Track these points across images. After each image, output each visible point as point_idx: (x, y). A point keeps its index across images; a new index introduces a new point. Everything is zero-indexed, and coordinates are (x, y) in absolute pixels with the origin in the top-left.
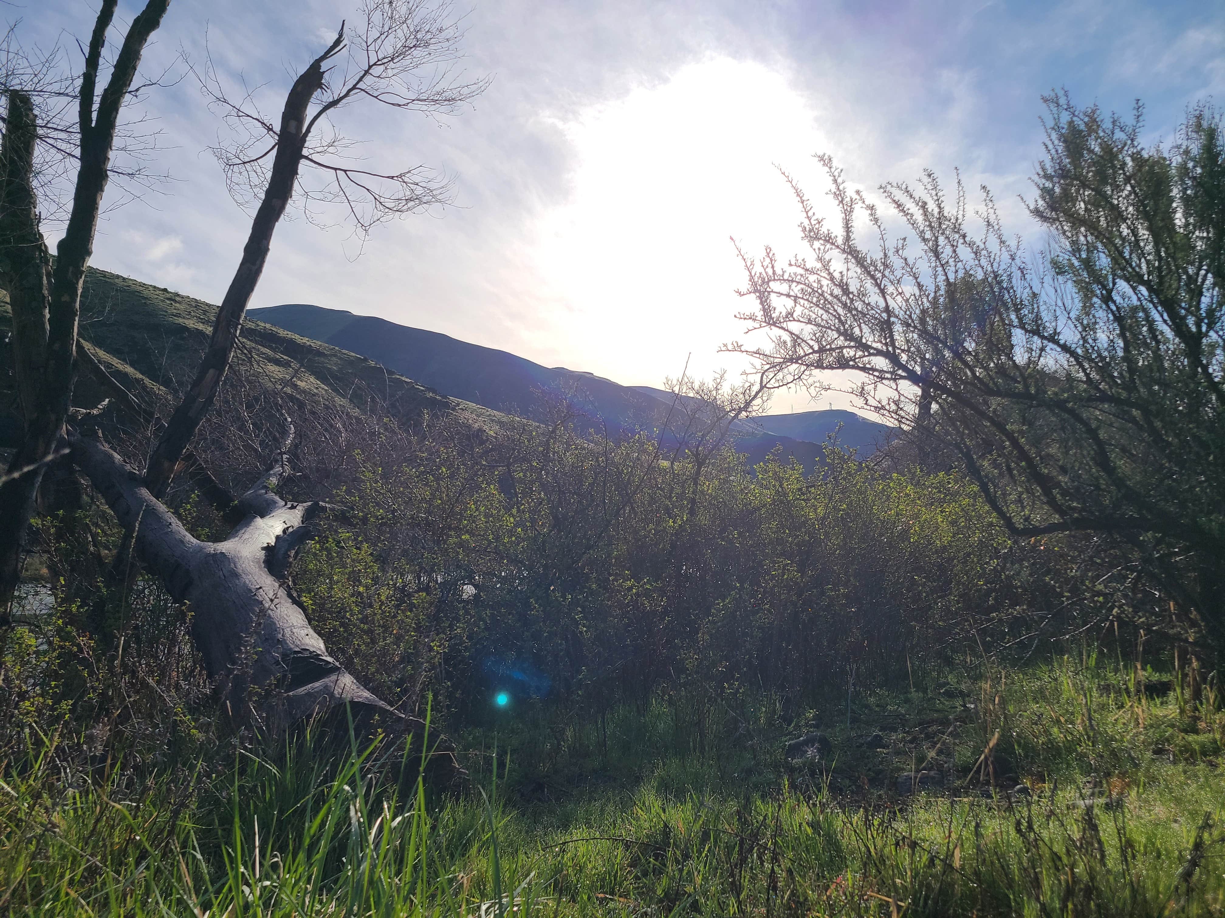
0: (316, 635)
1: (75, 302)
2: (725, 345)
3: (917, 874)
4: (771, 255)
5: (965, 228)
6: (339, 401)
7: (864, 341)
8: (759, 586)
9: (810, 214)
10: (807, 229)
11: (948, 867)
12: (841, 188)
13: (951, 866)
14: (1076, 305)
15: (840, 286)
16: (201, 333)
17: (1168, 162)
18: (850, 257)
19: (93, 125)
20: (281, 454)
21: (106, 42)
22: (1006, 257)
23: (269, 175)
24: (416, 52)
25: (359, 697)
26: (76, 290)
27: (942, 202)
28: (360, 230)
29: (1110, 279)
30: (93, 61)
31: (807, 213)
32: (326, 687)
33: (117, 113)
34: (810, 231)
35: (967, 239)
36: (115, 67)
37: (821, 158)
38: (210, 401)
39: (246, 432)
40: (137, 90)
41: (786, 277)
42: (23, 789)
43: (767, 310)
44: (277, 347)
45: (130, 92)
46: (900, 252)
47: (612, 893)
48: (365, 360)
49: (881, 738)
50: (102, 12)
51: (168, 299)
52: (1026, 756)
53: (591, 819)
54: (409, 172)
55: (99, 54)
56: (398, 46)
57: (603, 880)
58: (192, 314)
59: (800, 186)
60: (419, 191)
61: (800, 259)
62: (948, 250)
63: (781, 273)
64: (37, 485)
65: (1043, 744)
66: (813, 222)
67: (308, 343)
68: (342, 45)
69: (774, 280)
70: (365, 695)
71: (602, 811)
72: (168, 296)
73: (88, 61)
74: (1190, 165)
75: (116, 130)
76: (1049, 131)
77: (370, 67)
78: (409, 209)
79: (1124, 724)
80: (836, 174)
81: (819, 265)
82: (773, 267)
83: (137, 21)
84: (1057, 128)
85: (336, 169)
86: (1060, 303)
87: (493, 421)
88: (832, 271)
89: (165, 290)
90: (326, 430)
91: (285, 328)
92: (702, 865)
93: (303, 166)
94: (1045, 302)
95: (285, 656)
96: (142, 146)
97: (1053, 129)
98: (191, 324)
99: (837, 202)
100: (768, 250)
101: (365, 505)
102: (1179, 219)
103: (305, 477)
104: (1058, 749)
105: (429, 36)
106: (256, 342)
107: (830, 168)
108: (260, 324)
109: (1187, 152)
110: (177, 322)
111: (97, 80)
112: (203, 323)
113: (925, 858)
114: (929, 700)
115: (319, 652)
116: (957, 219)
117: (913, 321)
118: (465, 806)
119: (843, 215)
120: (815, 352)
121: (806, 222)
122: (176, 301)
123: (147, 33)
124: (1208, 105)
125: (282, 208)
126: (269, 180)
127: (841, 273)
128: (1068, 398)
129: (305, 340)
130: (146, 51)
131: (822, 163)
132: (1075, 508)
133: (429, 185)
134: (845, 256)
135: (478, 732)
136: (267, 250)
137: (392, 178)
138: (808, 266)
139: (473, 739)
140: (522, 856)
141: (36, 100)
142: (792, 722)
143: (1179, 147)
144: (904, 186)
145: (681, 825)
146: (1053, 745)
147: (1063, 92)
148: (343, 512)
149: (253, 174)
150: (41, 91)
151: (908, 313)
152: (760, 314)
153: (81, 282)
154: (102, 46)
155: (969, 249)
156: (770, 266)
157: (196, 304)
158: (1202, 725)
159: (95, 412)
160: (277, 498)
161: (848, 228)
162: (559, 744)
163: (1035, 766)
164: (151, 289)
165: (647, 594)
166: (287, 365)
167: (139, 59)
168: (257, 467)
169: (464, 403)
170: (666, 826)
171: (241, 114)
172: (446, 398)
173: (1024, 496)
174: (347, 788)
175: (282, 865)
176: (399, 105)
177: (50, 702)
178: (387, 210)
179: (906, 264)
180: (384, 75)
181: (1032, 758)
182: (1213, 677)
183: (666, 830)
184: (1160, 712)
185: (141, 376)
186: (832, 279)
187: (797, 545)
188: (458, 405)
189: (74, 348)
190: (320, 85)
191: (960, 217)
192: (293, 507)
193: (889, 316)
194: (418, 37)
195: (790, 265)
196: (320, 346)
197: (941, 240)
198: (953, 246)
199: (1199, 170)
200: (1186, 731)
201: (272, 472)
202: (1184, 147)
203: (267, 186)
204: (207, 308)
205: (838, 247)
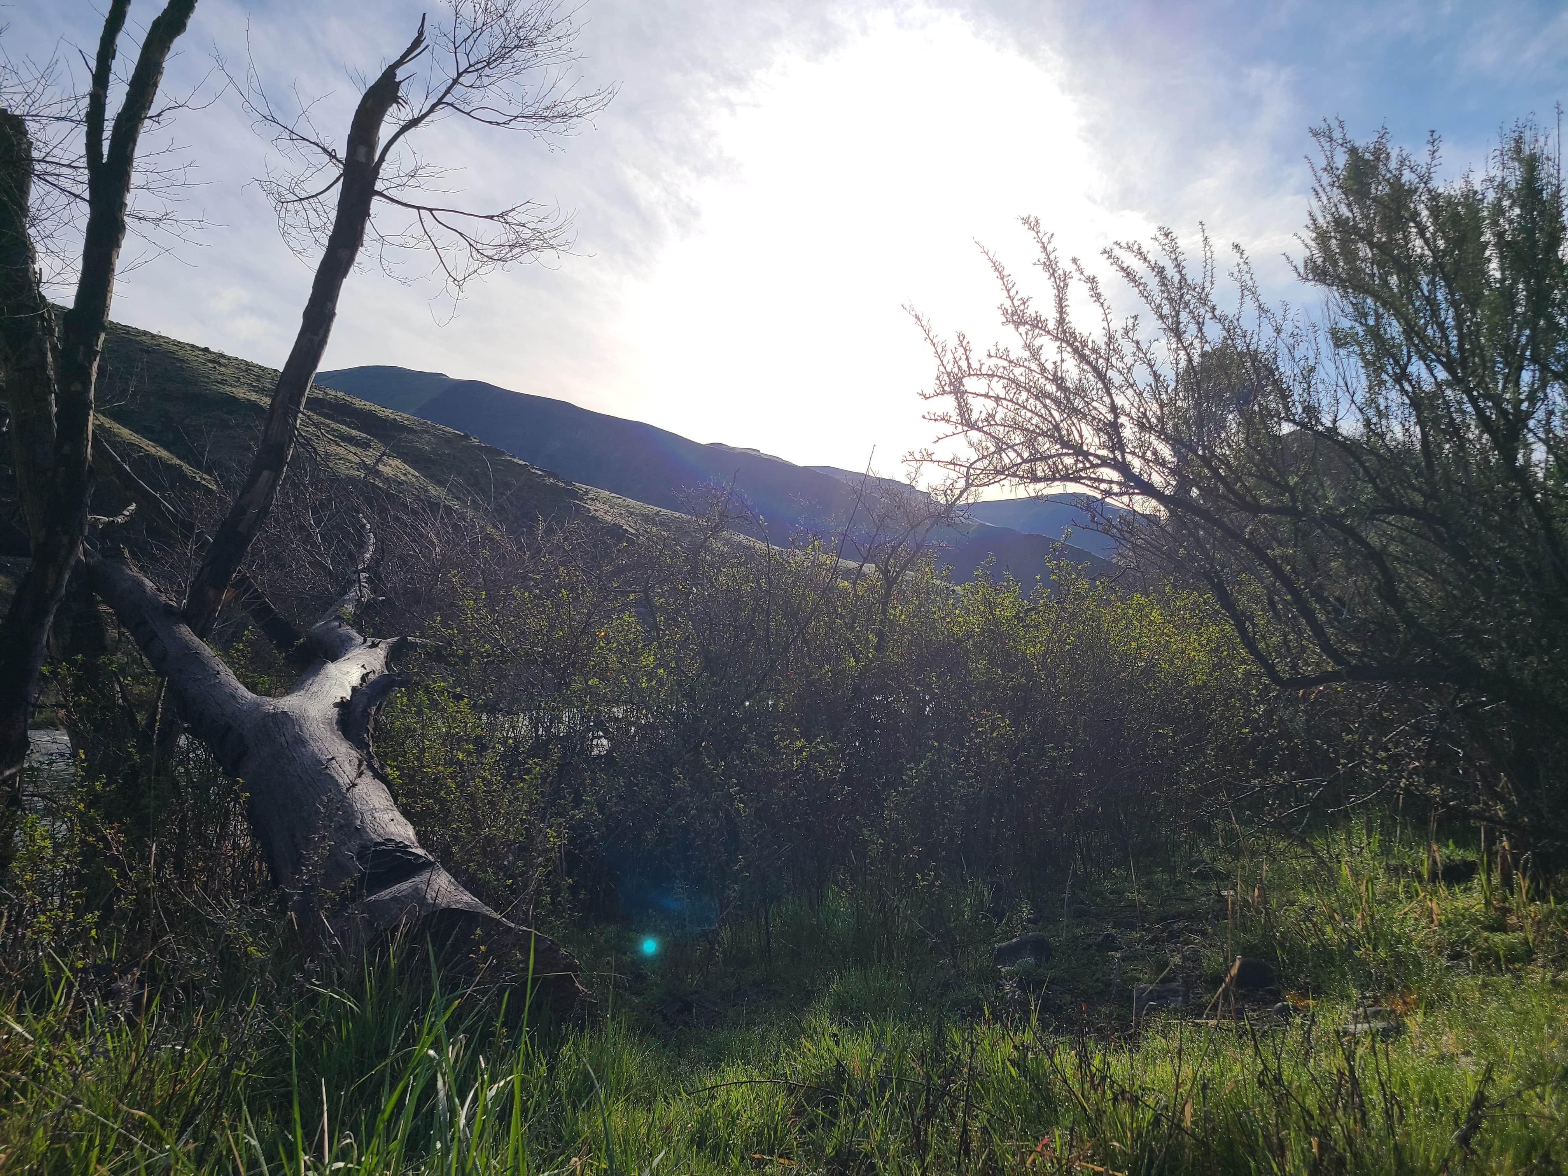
0: (402, 820)
1: (89, 391)
2: (911, 454)
3: (1140, 1135)
4: (964, 344)
5: (1213, 299)
6: (434, 490)
7: (1085, 448)
8: (963, 746)
9: (1012, 293)
10: (1010, 311)
11: (1177, 1126)
12: (1052, 257)
13: (1178, 1126)
14: (1360, 382)
15: (1053, 381)
16: (254, 406)
17: (1480, 197)
18: (1064, 345)
19: (104, 161)
20: (358, 572)
21: (117, 53)
22: (1268, 332)
23: (333, 215)
24: (517, 54)
25: (457, 902)
26: (89, 376)
27: (1184, 268)
28: (451, 285)
29: (1405, 352)
30: (101, 79)
31: (1008, 291)
32: (416, 889)
33: (135, 144)
34: (1013, 315)
35: (1217, 313)
36: (131, 85)
37: (1026, 221)
38: (265, 511)
39: (314, 544)
40: (159, 115)
41: (984, 371)
42: (39, 1027)
43: (964, 409)
44: (352, 422)
45: (150, 118)
46: (1131, 334)
47: (771, 1153)
48: (466, 437)
49: (1114, 938)
50: (111, 12)
51: (210, 361)
52: (1292, 964)
53: (748, 1051)
54: (513, 209)
55: (109, 69)
56: (496, 46)
57: (760, 1134)
58: (242, 380)
59: (998, 258)
60: (526, 234)
61: (1002, 348)
62: (1193, 328)
63: (978, 366)
64: (47, 627)
65: (1313, 946)
66: (1017, 303)
67: (392, 417)
68: (423, 46)
69: (970, 375)
70: (466, 899)
71: (763, 1040)
72: (210, 357)
73: (95, 77)
74: (1506, 203)
75: (135, 164)
76: (1320, 173)
77: (460, 75)
78: (513, 258)
79: (1416, 919)
80: (1045, 240)
81: (1027, 354)
82: (967, 359)
83: (156, 24)
84: (1330, 168)
85: (418, 208)
86: (1341, 383)
87: (632, 513)
88: (1043, 361)
89: (206, 350)
90: (415, 541)
91: (362, 398)
92: (881, 1118)
93: (376, 205)
94: (1323, 382)
95: (364, 848)
96: (169, 183)
97: (1325, 169)
98: (241, 393)
99: (1047, 275)
100: (961, 338)
101: (466, 638)
102: (1494, 269)
103: (388, 602)
104: (1331, 954)
105: (535, 33)
106: (327, 416)
107: (1037, 232)
108: (329, 392)
109: (1503, 186)
110: (222, 391)
111: (107, 101)
112: (256, 392)
113: (1149, 1114)
114: (1178, 883)
115: (407, 843)
116: (1203, 289)
117: (1148, 420)
118: (591, 1037)
119: (1056, 291)
120: (1025, 461)
121: (1008, 304)
122: (220, 365)
123: (171, 41)
124: (1529, 124)
125: (350, 260)
126: (334, 221)
127: (1055, 363)
128: (1346, 512)
129: (388, 413)
130: (169, 63)
131: (1027, 226)
132: (1353, 654)
133: (539, 227)
134: (1058, 343)
135: (612, 930)
136: (333, 314)
137: (492, 218)
138: (1012, 357)
139: (605, 941)
140: (659, 1106)
141: (31, 126)
142: (1004, 915)
143: (1491, 180)
144: (1136, 247)
145: (858, 1061)
146: (1325, 949)
147: (1337, 123)
148: (438, 650)
149: (312, 214)
150: (36, 115)
151: (1142, 409)
152: (954, 416)
153: (95, 365)
154: (113, 58)
155: (1220, 326)
156: (964, 357)
157: (247, 368)
158: (1512, 920)
159: (120, 520)
160: (354, 633)
161: (1061, 308)
162: (712, 948)
163: (1302, 976)
164: (188, 348)
165: (819, 757)
166: (366, 445)
167: (161, 73)
168: (328, 590)
169: (594, 491)
170: (839, 1064)
171: (295, 137)
172: (571, 484)
173: (1291, 637)
174: (431, 1052)
175: (355, 1146)
176: (498, 124)
177: (71, 916)
178: (485, 259)
179: (1139, 348)
180: (478, 83)
181: (1299, 966)
182: (1527, 858)
183: (840, 1071)
184: (1462, 902)
185: (178, 462)
186: (1043, 370)
187: (1012, 689)
188: (587, 493)
189: (89, 450)
190: (395, 99)
191: (1207, 285)
192: (374, 645)
193: (1116, 417)
194: (521, 34)
195: (990, 356)
196: (408, 419)
197: (1184, 316)
198: (1198, 323)
199: (1517, 211)
200: (1492, 929)
201: (346, 597)
202: (1499, 179)
203: (332, 228)
204: (261, 372)
205: (1048, 332)
